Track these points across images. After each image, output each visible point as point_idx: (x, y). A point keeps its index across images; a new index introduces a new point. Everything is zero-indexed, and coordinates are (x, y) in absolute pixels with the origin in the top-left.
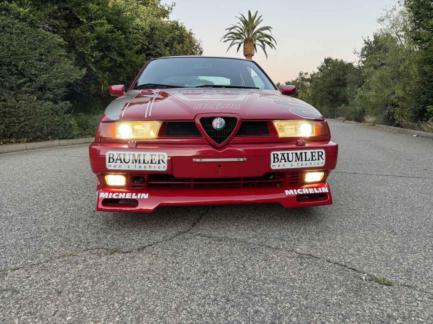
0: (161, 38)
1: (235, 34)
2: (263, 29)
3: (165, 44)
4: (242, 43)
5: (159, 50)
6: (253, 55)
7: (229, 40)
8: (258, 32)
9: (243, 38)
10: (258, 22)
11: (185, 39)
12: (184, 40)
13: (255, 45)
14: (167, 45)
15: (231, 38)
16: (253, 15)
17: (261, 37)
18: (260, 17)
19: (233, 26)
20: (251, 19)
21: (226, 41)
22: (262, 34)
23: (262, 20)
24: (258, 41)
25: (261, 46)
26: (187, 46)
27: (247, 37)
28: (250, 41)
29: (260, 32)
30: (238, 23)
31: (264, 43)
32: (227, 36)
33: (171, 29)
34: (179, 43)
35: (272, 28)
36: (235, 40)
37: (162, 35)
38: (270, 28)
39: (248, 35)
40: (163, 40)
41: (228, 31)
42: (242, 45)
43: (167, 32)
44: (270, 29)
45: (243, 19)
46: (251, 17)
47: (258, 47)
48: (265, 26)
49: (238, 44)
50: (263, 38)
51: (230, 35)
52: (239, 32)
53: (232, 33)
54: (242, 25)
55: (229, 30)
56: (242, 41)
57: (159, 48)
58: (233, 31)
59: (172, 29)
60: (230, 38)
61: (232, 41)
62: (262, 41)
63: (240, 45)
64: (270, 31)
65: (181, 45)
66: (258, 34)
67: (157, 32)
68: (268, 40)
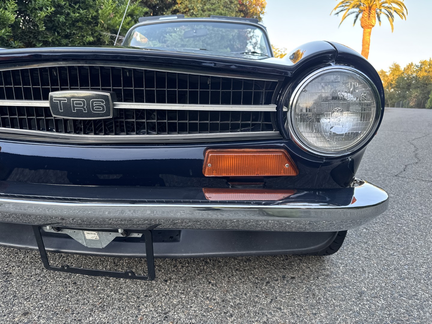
4: (360, 13)
6: (373, 26)
7: (342, 10)
21: (338, 13)
25: (387, 14)
31: (391, 11)
36: (350, 9)
42: (360, 16)
49: (355, 15)
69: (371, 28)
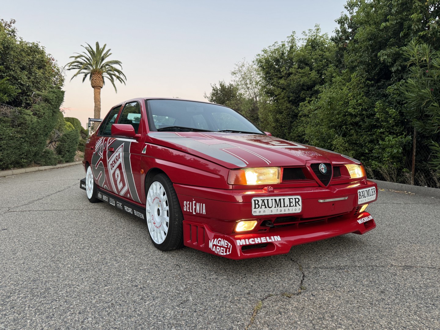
0: (16, 60)
1: (81, 63)
2: (111, 62)
3: (21, 67)
4: (88, 73)
5: (12, 73)
6: (102, 88)
7: (74, 68)
8: (107, 65)
9: (90, 68)
10: (106, 55)
11: (45, 64)
12: (45, 66)
13: (103, 77)
14: (23, 68)
15: (76, 67)
16: (101, 47)
17: (111, 70)
18: (109, 50)
19: (79, 55)
20: (99, 51)
21: (69, 69)
22: (112, 67)
23: (110, 54)
24: (106, 73)
25: (109, 79)
26: (49, 72)
27: (94, 68)
28: (98, 72)
29: (109, 66)
30: (84, 52)
31: (113, 77)
32: (72, 65)
33: (29, 51)
34: (39, 68)
35: (121, 63)
36: (82, 69)
37: (17, 56)
38: (120, 62)
39: (97, 66)
40: (19, 63)
41: (73, 60)
42: (89, 76)
43: (24, 54)
44: (120, 64)
45: (90, 49)
46: (99, 48)
47: (106, 80)
48: (114, 60)
49: (84, 74)
50: (113, 72)
51: (76, 64)
52: (86, 62)
53: (78, 62)
54: (89, 55)
55: (74, 58)
56: (89, 72)
57: (13, 71)
58: (79, 59)
59: (31, 51)
60: (74, 67)
61: (78, 70)
62: (110, 75)
63: (86, 76)
64: (120, 65)
65: (42, 70)
66: (107, 67)
67: (12, 53)
68: (117, 74)
69: (100, 89)
